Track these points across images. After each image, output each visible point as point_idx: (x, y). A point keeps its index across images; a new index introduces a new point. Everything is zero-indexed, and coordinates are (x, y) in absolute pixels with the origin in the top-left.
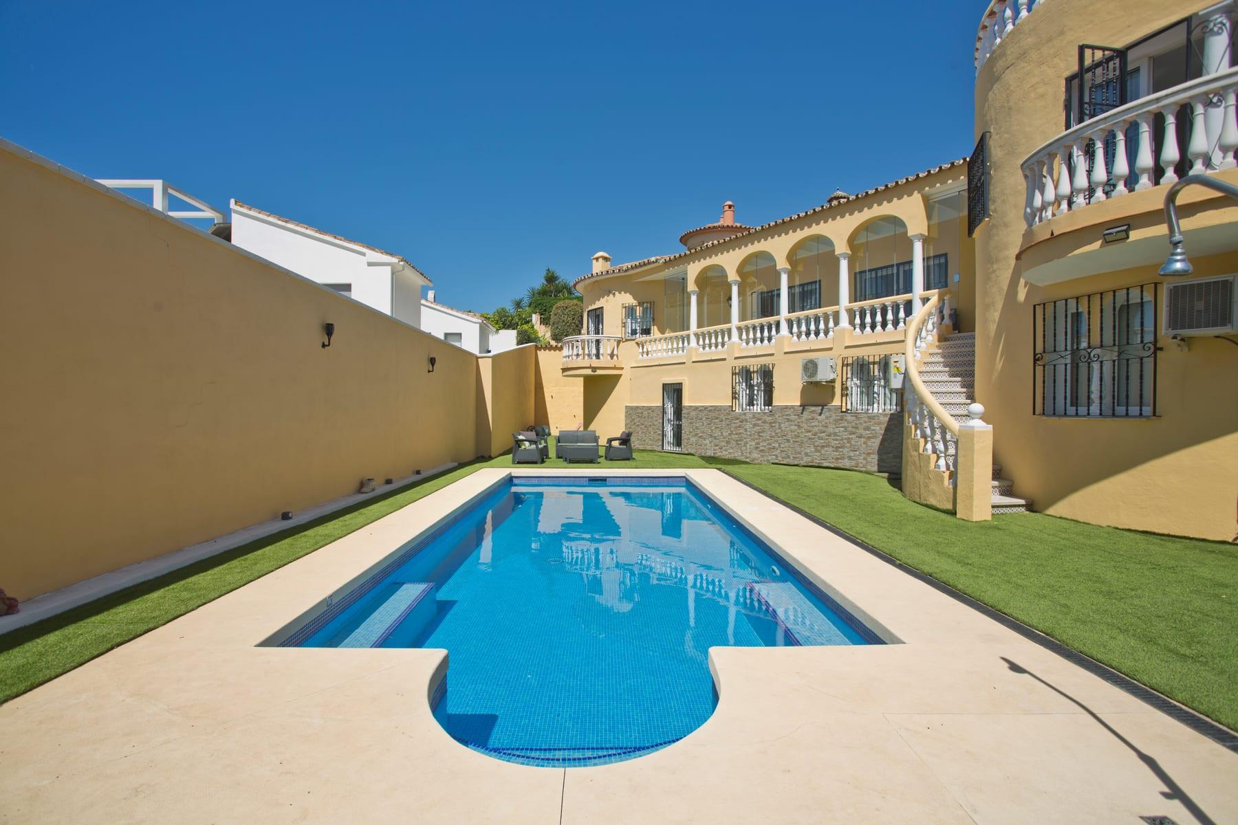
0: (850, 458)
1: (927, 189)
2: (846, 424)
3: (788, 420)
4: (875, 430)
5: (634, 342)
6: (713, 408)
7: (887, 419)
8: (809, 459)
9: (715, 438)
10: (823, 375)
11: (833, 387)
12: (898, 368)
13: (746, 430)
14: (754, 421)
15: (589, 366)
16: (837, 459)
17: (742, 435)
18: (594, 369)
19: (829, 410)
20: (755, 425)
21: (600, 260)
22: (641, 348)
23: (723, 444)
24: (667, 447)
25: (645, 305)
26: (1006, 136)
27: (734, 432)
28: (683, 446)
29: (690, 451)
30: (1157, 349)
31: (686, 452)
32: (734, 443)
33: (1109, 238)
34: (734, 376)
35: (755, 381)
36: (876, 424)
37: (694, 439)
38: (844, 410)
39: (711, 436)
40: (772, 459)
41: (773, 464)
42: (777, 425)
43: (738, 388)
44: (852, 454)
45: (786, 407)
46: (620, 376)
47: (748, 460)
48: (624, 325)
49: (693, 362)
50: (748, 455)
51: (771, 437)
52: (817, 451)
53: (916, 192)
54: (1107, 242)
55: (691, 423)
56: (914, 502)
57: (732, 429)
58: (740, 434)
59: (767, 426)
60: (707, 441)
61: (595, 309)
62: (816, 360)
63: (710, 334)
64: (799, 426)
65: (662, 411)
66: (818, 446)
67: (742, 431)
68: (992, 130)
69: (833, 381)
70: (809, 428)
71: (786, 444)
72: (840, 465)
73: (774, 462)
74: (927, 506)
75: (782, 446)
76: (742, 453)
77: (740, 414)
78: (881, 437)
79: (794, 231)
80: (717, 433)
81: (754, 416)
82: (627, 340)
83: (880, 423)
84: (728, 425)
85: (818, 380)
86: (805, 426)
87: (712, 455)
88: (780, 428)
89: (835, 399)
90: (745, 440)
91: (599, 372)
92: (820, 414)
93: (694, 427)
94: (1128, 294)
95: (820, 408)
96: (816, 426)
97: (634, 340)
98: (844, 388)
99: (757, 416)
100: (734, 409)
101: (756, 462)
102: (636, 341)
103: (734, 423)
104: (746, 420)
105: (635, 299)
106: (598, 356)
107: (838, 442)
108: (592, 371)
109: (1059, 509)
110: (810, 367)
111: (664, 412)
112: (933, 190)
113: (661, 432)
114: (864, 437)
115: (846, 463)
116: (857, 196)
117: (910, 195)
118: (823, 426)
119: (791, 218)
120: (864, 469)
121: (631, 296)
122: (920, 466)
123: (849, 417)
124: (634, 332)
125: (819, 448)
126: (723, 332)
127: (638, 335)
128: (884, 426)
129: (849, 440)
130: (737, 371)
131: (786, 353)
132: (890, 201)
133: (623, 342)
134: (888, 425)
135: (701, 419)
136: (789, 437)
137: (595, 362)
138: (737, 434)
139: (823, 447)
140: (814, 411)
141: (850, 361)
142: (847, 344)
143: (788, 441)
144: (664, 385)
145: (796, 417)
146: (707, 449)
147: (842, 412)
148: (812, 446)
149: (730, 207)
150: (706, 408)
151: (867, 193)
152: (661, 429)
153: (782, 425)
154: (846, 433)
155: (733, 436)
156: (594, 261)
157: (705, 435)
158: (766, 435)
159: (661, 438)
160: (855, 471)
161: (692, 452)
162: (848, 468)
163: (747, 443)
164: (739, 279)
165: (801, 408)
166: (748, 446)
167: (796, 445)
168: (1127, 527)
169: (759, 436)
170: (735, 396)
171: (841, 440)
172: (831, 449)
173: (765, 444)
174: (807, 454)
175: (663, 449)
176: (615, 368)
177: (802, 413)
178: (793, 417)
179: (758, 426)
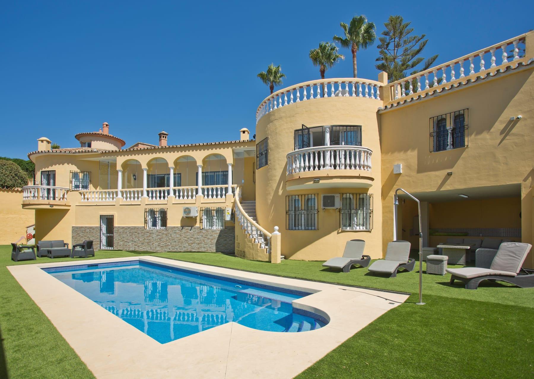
0: (204, 248)
1: (234, 147)
2: (202, 234)
3: (175, 233)
4: (214, 236)
5: (78, 192)
6: (133, 228)
7: (219, 232)
8: (186, 249)
9: (135, 242)
10: (193, 214)
11: (196, 219)
12: (228, 213)
13: (153, 238)
14: (157, 234)
15: (48, 203)
16: (199, 248)
17: (151, 240)
18: (52, 205)
19: (195, 228)
20: (157, 235)
21: (45, 142)
22: (83, 195)
23: (139, 244)
24: (103, 248)
25: (85, 173)
26: (275, 141)
27: (146, 239)
28: (114, 247)
29: (119, 249)
30: (318, 212)
31: (117, 249)
32: (146, 244)
33: (315, 181)
34: (146, 213)
35: (158, 215)
36: (215, 234)
37: (122, 243)
38: (201, 228)
39: (132, 241)
40: (167, 250)
41: (168, 252)
42: (170, 235)
43: (147, 218)
44: (205, 246)
45: (174, 227)
46: (69, 210)
47: (154, 251)
48: (71, 182)
49: (120, 205)
50: (154, 249)
51: (166, 240)
52: (189, 245)
53: (230, 147)
54: (314, 182)
55: (119, 235)
56: (251, 260)
57: (145, 237)
58: (149, 239)
59: (164, 236)
60: (130, 244)
61: (49, 171)
62: (190, 208)
63: (130, 192)
64: (181, 235)
65: (99, 229)
66: (190, 243)
67: (151, 238)
68: (269, 137)
69: (196, 217)
70: (185, 236)
71: (174, 243)
72: (200, 251)
73: (168, 251)
74: (257, 261)
75: (172, 244)
76: (151, 248)
77: (150, 231)
78: (217, 239)
79: (178, 152)
80: (136, 239)
81: (157, 231)
82: (73, 191)
83: (216, 234)
84: (142, 235)
85: (191, 216)
86: (184, 235)
87: (133, 250)
88: (171, 236)
89: (197, 224)
90: (152, 242)
91: (55, 207)
92: (191, 230)
93: (122, 237)
94: (308, 196)
95: (191, 227)
96: (189, 235)
97: (78, 191)
98: (201, 220)
99: (159, 231)
100: (146, 228)
101: (159, 252)
102: (79, 191)
103: (146, 235)
104: (153, 233)
105: (78, 168)
106: (54, 199)
107: (199, 241)
108: (50, 207)
109: (293, 257)
110: (187, 211)
111: (101, 230)
112: (236, 148)
113: (99, 240)
114: (210, 239)
115: (203, 250)
116: (207, 144)
117: (228, 148)
118: (192, 235)
119: (177, 146)
120: (210, 251)
121: (76, 167)
122: (253, 248)
123: (203, 231)
124: (77, 187)
125: (190, 244)
126: (138, 192)
127: (80, 188)
128: (218, 235)
129: (204, 241)
130: (148, 210)
131: (173, 204)
132: (220, 149)
133: (70, 191)
134: (220, 234)
135: (126, 233)
136: (176, 240)
137: (51, 201)
138: (148, 240)
139: (192, 243)
140: (188, 229)
141: (204, 209)
142: (202, 202)
143: (175, 242)
144: (101, 216)
145: (179, 231)
146: (130, 247)
147: (200, 229)
148: (187, 244)
149: (107, 125)
150: (129, 228)
151: (211, 143)
152: (99, 238)
153: (172, 235)
154: (202, 238)
155: (146, 241)
156: (40, 142)
157: (128, 241)
158: (164, 239)
159: (99, 243)
160: (207, 252)
161: (121, 249)
162: (204, 251)
163: (153, 243)
164: (147, 168)
165: (182, 227)
166: (154, 245)
167: (179, 243)
168: (311, 260)
169: (160, 240)
170: (146, 222)
171: (200, 240)
172: (196, 244)
173: (163, 244)
174: (184, 247)
175: (101, 249)
176: (65, 205)
177: (182, 230)
178: (177, 231)
179: (160, 236)
